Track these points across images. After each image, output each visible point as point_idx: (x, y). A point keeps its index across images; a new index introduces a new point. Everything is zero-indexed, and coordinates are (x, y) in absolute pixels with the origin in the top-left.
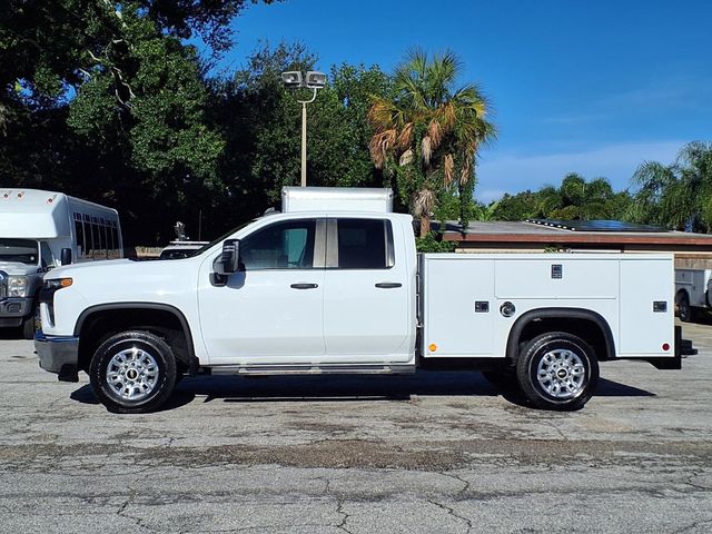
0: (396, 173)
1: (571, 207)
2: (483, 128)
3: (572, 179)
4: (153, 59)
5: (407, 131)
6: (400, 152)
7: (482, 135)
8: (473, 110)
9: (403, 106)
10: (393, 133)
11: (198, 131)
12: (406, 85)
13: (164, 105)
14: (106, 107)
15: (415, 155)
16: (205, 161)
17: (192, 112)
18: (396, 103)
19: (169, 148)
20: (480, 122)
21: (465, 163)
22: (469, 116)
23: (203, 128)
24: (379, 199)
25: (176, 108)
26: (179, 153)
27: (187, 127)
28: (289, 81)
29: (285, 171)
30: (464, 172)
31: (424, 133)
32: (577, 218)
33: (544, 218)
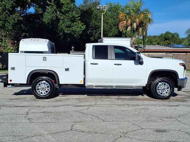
0: (126, 33)
1: (167, 41)
2: (150, 20)
3: (167, 33)
4: (68, 4)
5: (129, 22)
6: (127, 27)
7: (149, 22)
8: (147, 15)
9: (128, 14)
10: (125, 22)
11: (79, 23)
12: (129, 9)
13: (71, 16)
14: (53, 16)
15: (131, 28)
16: (80, 31)
17: (77, 18)
18: (126, 13)
19: (71, 27)
20: (149, 19)
21: (145, 29)
22: (146, 17)
23: (80, 22)
24: (128, 40)
25: (74, 17)
26: (74, 28)
27: (76, 22)
28: (98, 8)
29: (96, 32)
30: (145, 32)
31: (134, 22)
32: (169, 44)
33: (159, 44)
